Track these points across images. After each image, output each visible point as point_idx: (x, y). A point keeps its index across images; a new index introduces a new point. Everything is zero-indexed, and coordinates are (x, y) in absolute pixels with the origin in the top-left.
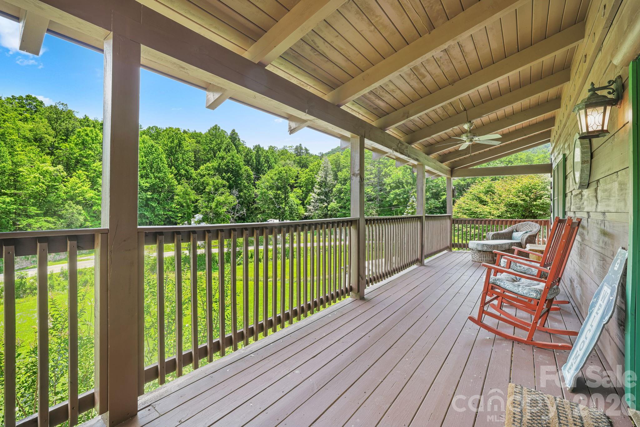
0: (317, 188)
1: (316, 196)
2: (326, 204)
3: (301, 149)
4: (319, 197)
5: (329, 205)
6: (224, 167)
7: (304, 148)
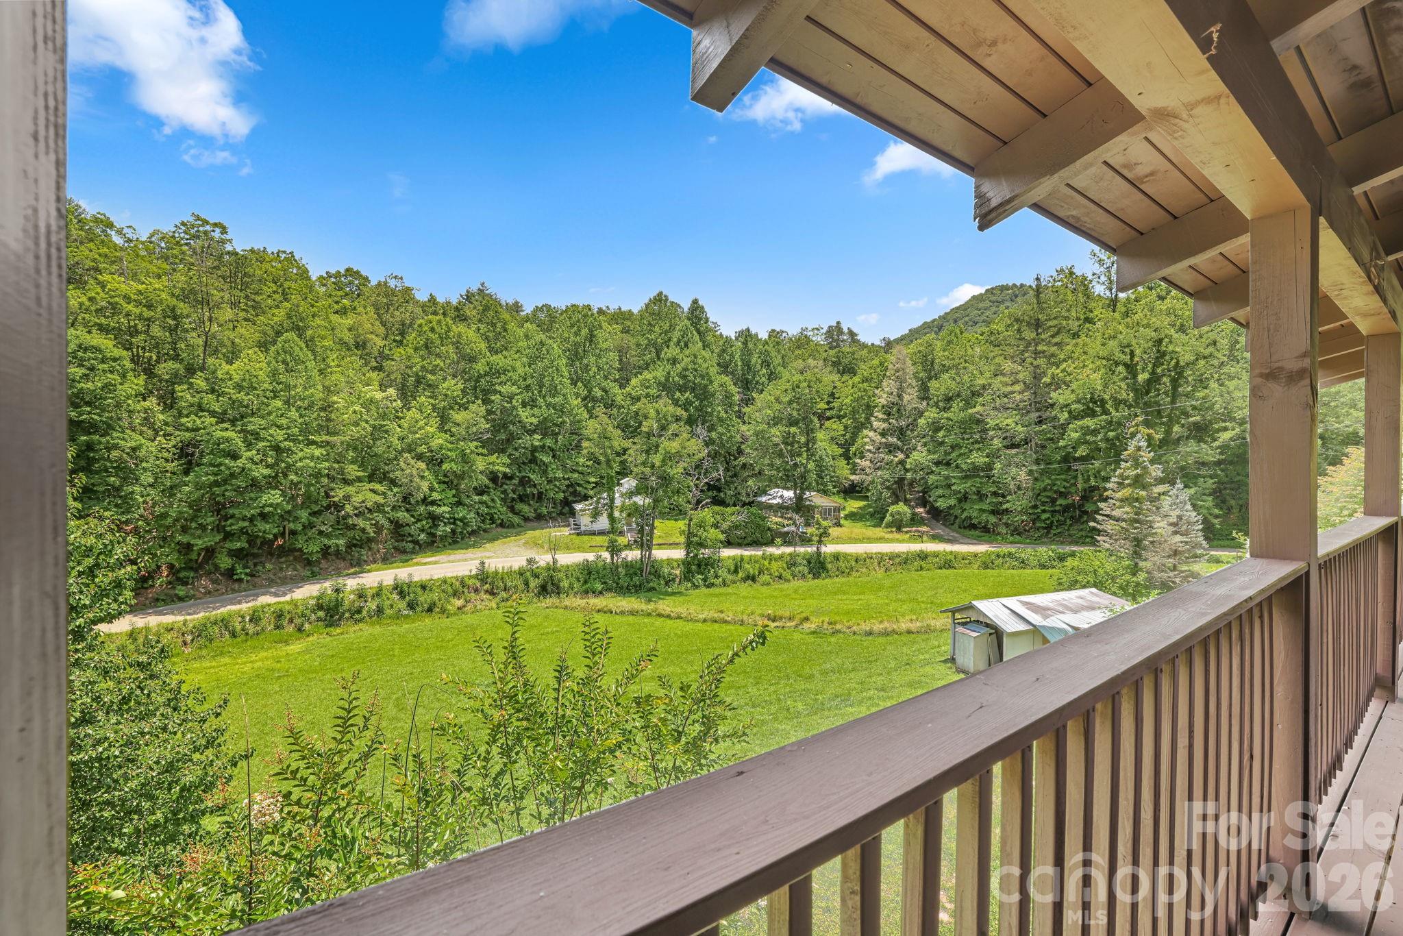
0: (879, 420)
1: (878, 438)
2: (901, 456)
3: (840, 332)
4: (884, 440)
5: (908, 457)
6: (677, 379)
7: (846, 330)
